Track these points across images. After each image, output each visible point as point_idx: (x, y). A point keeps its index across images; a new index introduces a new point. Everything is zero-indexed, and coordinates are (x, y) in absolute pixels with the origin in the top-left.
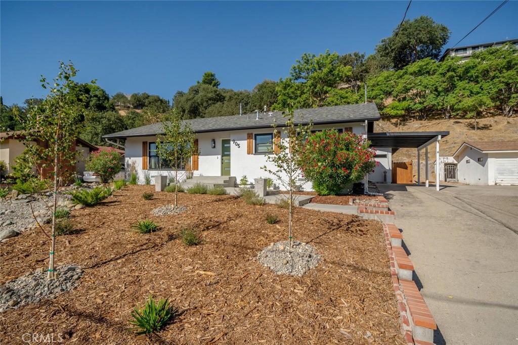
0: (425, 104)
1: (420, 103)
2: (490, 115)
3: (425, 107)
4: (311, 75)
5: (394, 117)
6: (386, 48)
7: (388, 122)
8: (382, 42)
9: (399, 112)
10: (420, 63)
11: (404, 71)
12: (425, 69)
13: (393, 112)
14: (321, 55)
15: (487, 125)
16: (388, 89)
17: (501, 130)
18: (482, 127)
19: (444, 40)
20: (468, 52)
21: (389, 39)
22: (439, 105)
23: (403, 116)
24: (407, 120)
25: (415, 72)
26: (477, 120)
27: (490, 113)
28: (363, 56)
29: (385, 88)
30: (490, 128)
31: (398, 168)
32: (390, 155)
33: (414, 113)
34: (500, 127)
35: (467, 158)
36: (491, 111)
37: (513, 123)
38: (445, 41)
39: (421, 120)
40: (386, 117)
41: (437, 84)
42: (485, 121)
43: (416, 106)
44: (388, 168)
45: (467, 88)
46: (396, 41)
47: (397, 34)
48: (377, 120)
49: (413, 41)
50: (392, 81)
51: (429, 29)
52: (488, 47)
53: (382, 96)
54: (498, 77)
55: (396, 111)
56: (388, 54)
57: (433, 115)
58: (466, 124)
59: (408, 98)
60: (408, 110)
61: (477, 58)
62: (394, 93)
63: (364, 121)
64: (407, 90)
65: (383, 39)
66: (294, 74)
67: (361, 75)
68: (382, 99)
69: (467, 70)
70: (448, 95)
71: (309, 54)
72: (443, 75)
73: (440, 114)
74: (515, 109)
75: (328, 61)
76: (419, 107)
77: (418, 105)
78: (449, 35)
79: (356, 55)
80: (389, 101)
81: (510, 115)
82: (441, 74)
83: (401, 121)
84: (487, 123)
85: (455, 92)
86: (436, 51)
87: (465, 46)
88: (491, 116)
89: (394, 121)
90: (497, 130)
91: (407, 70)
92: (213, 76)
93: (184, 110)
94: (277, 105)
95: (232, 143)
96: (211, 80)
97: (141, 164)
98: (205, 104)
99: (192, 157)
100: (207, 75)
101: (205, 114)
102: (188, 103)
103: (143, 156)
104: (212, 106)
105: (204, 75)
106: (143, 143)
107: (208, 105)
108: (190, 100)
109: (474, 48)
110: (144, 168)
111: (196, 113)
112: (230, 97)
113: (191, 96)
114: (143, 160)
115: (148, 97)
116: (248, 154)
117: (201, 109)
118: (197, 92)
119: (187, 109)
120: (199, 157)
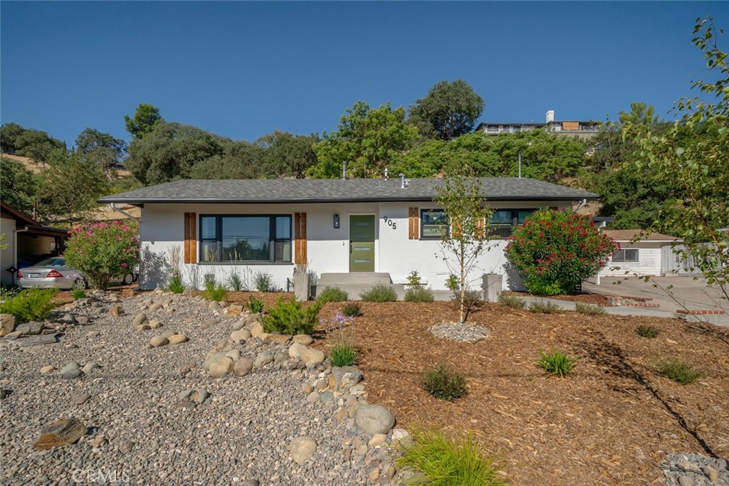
6: (422, 111)
8: (418, 102)
19: (479, 112)
20: (500, 130)
21: (425, 100)
25: (470, 145)
46: (433, 105)
47: (433, 96)
51: (468, 96)
52: (518, 127)
54: (546, 161)
61: (522, 137)
65: (417, 99)
66: (343, 128)
78: (483, 107)
86: (469, 123)
87: (496, 123)
92: (155, 112)
93: (148, 162)
94: (316, 169)
95: (382, 221)
96: (151, 118)
97: (182, 255)
98: (190, 156)
99: (293, 242)
100: (144, 109)
101: (189, 172)
102: (159, 151)
103: (185, 239)
104: (203, 160)
105: (138, 108)
106: (187, 215)
107: (196, 158)
108: (163, 146)
109: (505, 126)
110: (187, 261)
111: (170, 169)
112: (234, 150)
113: (164, 140)
114: (187, 247)
115: (21, 132)
116: (411, 238)
117: (182, 163)
118: (172, 134)
119: (157, 162)
120: (309, 243)
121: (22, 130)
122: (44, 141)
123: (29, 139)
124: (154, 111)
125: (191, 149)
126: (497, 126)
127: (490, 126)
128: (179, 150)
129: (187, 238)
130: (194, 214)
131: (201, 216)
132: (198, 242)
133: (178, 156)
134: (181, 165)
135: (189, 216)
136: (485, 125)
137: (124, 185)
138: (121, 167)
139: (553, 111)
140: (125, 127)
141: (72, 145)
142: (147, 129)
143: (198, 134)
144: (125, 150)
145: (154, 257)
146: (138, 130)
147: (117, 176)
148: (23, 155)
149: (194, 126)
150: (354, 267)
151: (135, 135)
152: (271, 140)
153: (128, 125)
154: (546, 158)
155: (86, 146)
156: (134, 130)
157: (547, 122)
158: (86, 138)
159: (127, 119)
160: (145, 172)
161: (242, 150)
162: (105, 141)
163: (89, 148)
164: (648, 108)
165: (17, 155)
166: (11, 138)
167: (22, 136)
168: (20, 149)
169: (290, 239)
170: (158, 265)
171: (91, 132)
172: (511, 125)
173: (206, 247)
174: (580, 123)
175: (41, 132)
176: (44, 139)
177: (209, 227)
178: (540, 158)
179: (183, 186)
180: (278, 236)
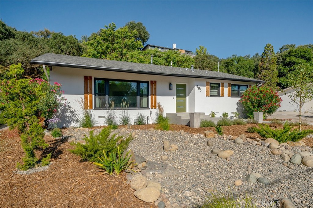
95: (196, 87)
99: (150, 97)
103: (85, 94)
109: (158, 47)
110: (86, 108)
114: (86, 99)
116: (206, 96)
120: (157, 97)
126: (154, 47)
127: (151, 46)
130: (91, 78)
131: (95, 79)
135: (87, 79)
136: (150, 46)
139: (175, 44)
145: (61, 105)
150: (178, 110)
154: (182, 64)
157: (173, 48)
164: (205, 49)
169: (148, 95)
172: (160, 47)
173: (97, 99)
174: (185, 51)
178: (180, 63)
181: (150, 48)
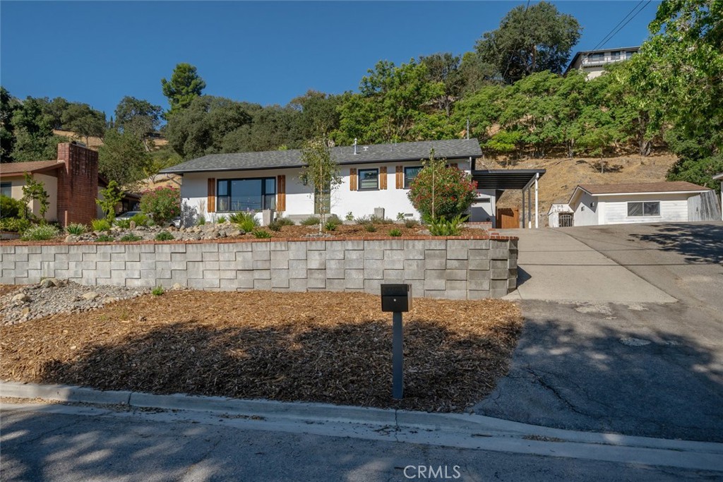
0: (542, 136)
1: (537, 134)
2: (624, 153)
3: (543, 140)
4: (389, 92)
5: (501, 153)
6: (490, 47)
7: (494, 160)
8: (485, 37)
9: (508, 147)
10: (536, 77)
11: (515, 87)
12: (543, 86)
13: (499, 146)
14: (404, 65)
15: (617, 166)
16: (493, 113)
17: (633, 172)
18: (612, 169)
19: (573, 39)
20: (606, 59)
21: (496, 33)
22: (560, 137)
23: (514, 152)
24: (519, 158)
25: (529, 90)
26: (606, 160)
27: (625, 150)
28: (457, 60)
29: (490, 112)
30: (621, 170)
31: (502, 216)
32: (493, 199)
33: (528, 148)
34: (633, 168)
35: (582, 205)
36: (627, 148)
37: (648, 163)
38: (574, 41)
39: (538, 158)
40: (490, 153)
41: (557, 107)
42: (615, 161)
43: (530, 138)
44: (491, 215)
45: (594, 116)
46: (505, 38)
47: (506, 27)
48: (480, 157)
49: (528, 41)
50: (499, 102)
51: (551, 23)
52: (632, 52)
53: (484, 122)
55: (503, 145)
56: (493, 55)
57: (554, 152)
58: (593, 164)
59: (519, 127)
60: (521, 143)
62: (502, 119)
63: (468, 158)
64: (518, 115)
65: (486, 32)
66: (365, 89)
67: (455, 88)
68: (485, 127)
69: (594, 92)
70: (571, 123)
71: (386, 62)
72: (566, 95)
73: (562, 150)
74: (655, 145)
75: (413, 74)
76: (534, 139)
77: (533, 137)
78: (579, 31)
79: (448, 57)
80: (494, 129)
81: (648, 153)
82: (563, 94)
83: (511, 158)
84: (618, 164)
85: (580, 120)
86: (562, 53)
87: (602, 49)
88: (626, 154)
89: (501, 158)
90: (628, 173)
91: (519, 86)
92: (193, 72)
93: (185, 135)
94: (339, 132)
96: (188, 79)
97: (206, 206)
98: (222, 127)
99: (277, 196)
100: (182, 70)
101: (220, 142)
102: (194, 125)
103: (208, 196)
104: (233, 130)
105: (176, 69)
106: (209, 180)
107: (227, 129)
108: (198, 120)
109: (614, 53)
110: (209, 211)
111: (205, 140)
112: (262, 118)
113: (198, 114)
114: (209, 201)
115: (66, 106)
116: (351, 190)
117: (214, 135)
118: (206, 107)
119: (192, 135)
120: (287, 196)
121: (68, 104)
122: (87, 114)
123: (73, 113)
124: (191, 70)
125: (222, 120)
126: (602, 54)
127: (591, 55)
128: (212, 122)
129: (210, 195)
130: (214, 179)
131: (219, 180)
132: (216, 198)
133: (211, 128)
134: (214, 136)
135: (211, 181)
136: (585, 54)
137: (162, 157)
138: (158, 136)
140: (162, 92)
141: (111, 116)
142: (184, 91)
143: (229, 106)
144: (161, 116)
145: (189, 209)
146: (175, 93)
147: (154, 146)
148: (68, 130)
149: (226, 98)
150: (317, 210)
151: (172, 100)
152: (302, 101)
153: (165, 89)
155: (125, 116)
156: (171, 94)
158: (125, 107)
159: (164, 82)
160: (183, 145)
161: (270, 117)
162: (143, 109)
163: (128, 118)
165: (63, 130)
166: (58, 113)
167: (68, 111)
168: (65, 123)
169: (275, 194)
170: (192, 214)
171: (129, 101)
172: (623, 51)
173: (221, 201)
175: (84, 105)
176: (86, 112)
177: (223, 187)
179: (208, 160)
180: (267, 193)
181: (586, 62)
